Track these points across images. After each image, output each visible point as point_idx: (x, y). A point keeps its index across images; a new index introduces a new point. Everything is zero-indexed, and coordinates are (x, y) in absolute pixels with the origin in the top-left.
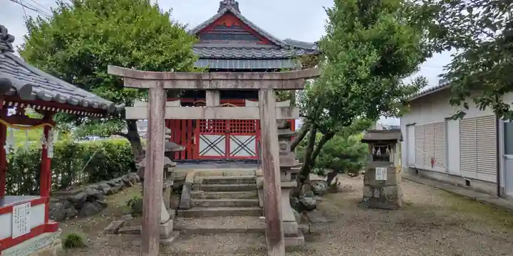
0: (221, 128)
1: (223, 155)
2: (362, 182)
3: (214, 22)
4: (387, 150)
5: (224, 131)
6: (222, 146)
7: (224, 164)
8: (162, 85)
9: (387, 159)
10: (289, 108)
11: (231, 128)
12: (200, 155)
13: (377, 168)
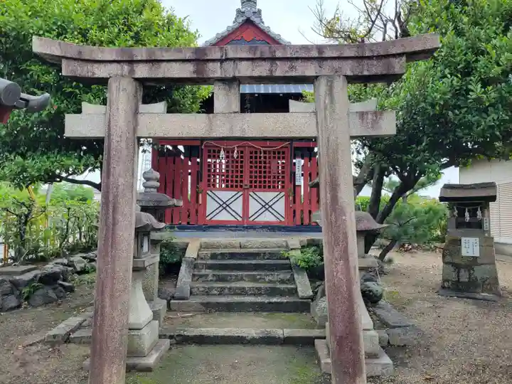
0: (237, 181)
1: (240, 219)
2: (440, 259)
3: (229, 35)
4: (479, 213)
5: (241, 186)
6: (238, 206)
7: (240, 232)
8: (132, 71)
9: (479, 225)
10: (375, 113)
11: (251, 182)
12: (208, 218)
13: (463, 239)
